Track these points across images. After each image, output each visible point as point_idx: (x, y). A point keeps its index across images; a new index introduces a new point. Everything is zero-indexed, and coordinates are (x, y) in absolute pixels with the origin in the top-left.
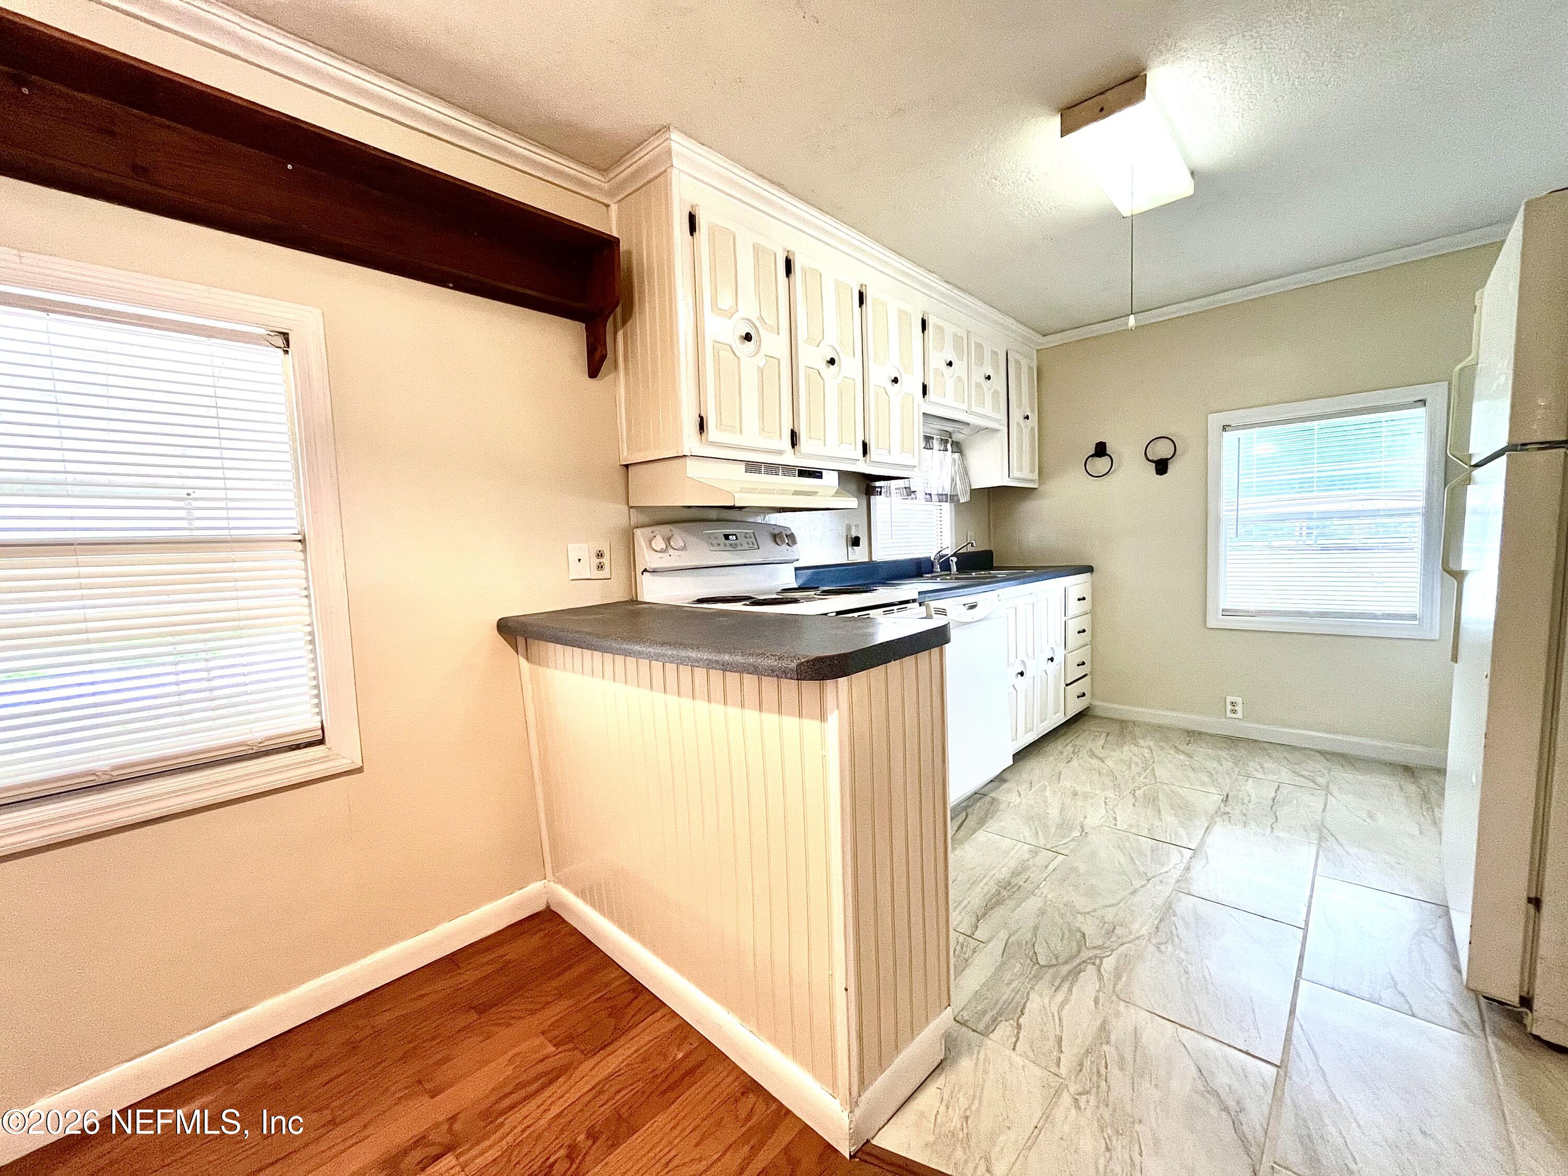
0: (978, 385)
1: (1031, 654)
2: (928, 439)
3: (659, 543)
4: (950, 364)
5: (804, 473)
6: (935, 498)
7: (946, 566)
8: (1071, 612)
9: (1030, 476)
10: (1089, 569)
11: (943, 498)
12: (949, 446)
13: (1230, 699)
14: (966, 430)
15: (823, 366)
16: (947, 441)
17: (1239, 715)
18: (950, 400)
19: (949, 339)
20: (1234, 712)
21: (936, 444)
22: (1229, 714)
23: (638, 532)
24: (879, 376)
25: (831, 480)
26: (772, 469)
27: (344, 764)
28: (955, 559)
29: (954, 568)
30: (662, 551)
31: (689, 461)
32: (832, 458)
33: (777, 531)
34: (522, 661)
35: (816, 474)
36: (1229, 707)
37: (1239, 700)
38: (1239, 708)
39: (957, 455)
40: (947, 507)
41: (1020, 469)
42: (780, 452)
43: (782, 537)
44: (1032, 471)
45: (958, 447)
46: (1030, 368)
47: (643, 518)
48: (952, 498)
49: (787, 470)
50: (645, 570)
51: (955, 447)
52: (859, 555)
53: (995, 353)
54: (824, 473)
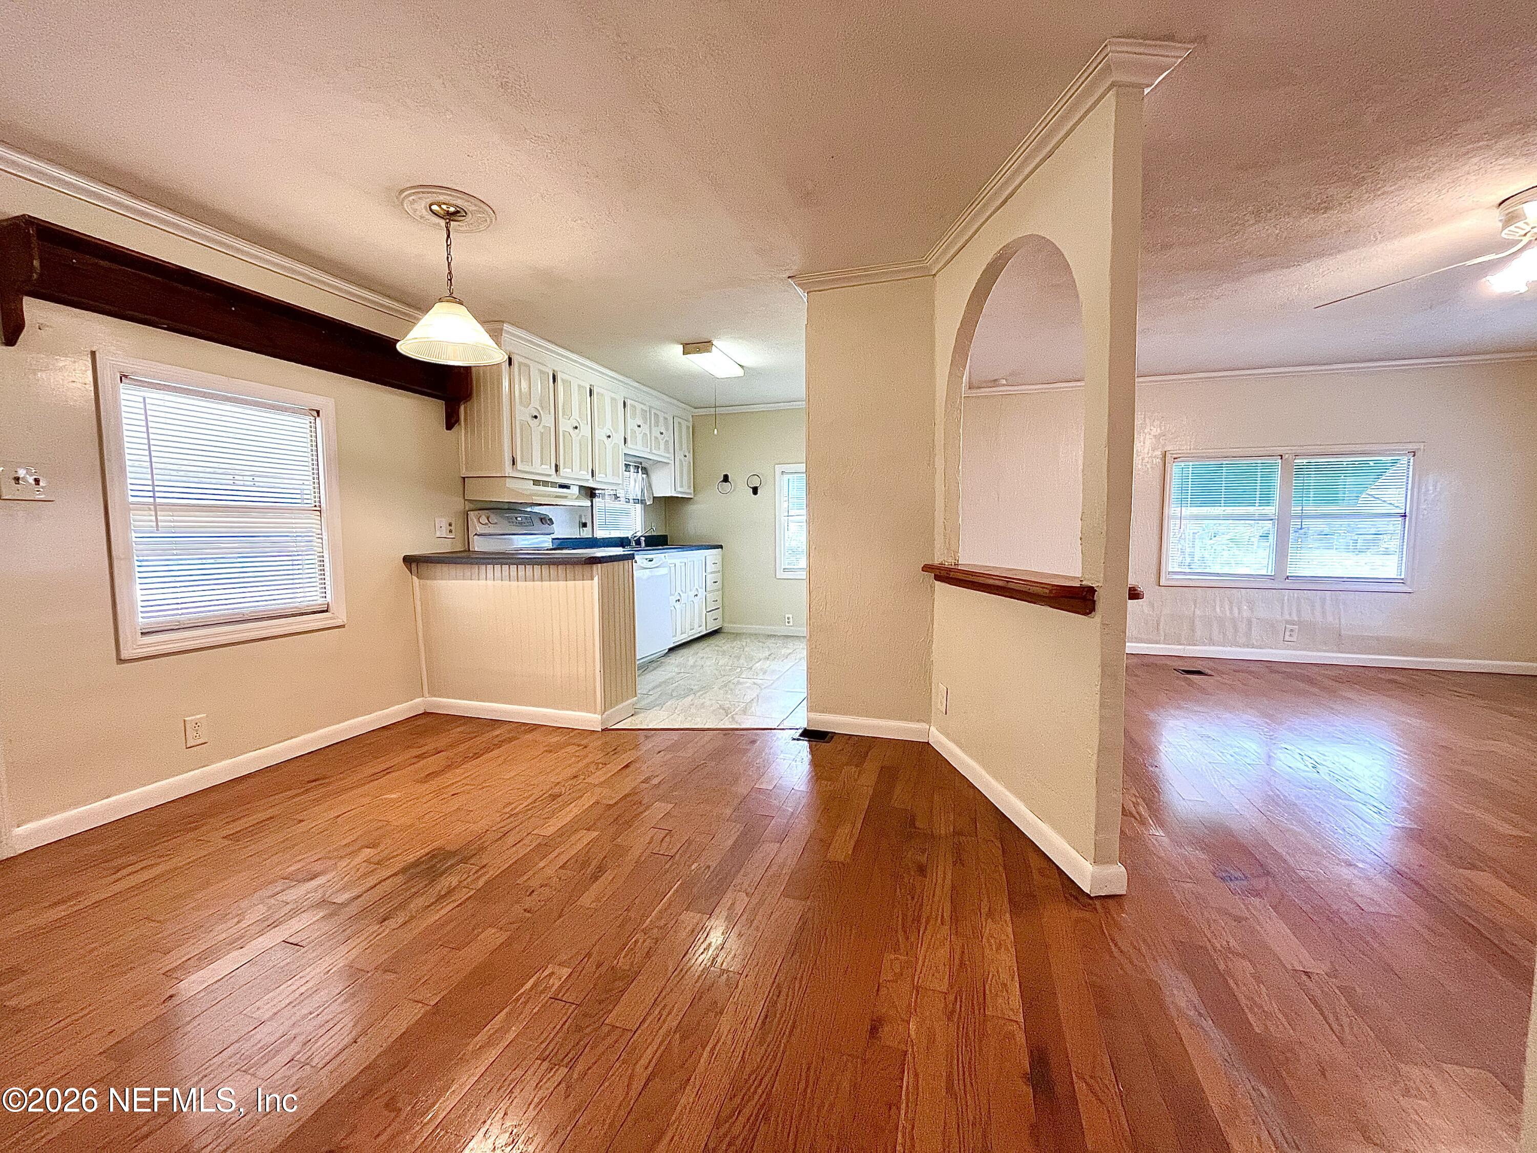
0: (656, 438)
1: (684, 590)
2: (627, 466)
3: (484, 520)
4: (639, 426)
5: (562, 486)
6: (631, 501)
7: (638, 542)
8: (708, 570)
9: (688, 491)
10: (721, 547)
11: (636, 501)
12: (640, 470)
13: (787, 616)
14: (651, 462)
15: (571, 430)
16: (639, 467)
17: (791, 624)
18: (639, 447)
19: (638, 412)
20: (788, 623)
21: (632, 469)
22: (787, 624)
23: (471, 514)
24: (600, 434)
25: (575, 490)
26: (545, 484)
27: (339, 622)
28: (643, 538)
29: (643, 544)
30: (486, 524)
31: (507, 479)
32: (575, 479)
33: (542, 517)
34: (415, 578)
35: (566, 487)
36: (787, 620)
37: (790, 616)
38: (791, 620)
39: (644, 476)
40: (639, 506)
41: (682, 486)
42: (550, 475)
43: (545, 520)
44: (689, 487)
45: (645, 471)
46: (688, 427)
47: (472, 506)
48: (642, 502)
49: (553, 484)
50: (476, 534)
51: (644, 472)
52: (586, 533)
53: (665, 419)
54: (572, 487)
